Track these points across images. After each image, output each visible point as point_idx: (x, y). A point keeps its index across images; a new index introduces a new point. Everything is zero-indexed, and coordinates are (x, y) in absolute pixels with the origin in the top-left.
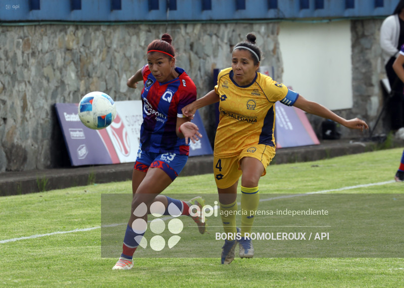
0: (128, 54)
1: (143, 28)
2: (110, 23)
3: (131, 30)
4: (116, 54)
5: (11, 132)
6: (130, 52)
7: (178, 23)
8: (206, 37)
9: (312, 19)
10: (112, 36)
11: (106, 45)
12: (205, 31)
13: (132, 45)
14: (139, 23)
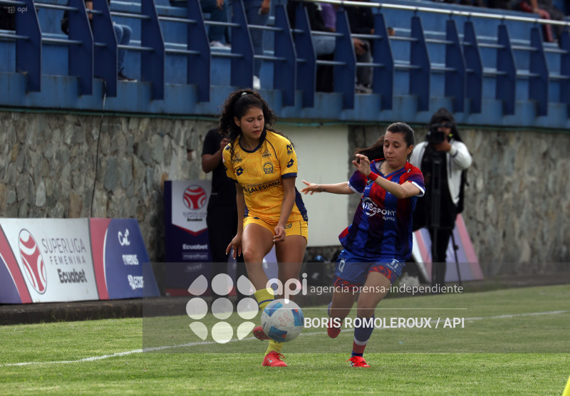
0: (48, 154)
1: (70, 118)
2: (24, 110)
3: (54, 122)
4: (31, 153)
6: (52, 152)
7: (117, 115)
8: (156, 137)
9: (298, 120)
10: (26, 128)
11: (17, 140)
12: (155, 129)
13: (53, 142)
14: (64, 112)
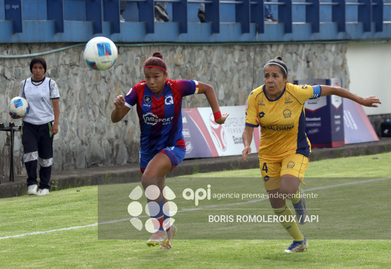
0: (225, 69)
1: (237, 47)
2: (210, 44)
3: (228, 50)
4: (215, 69)
5: (131, 132)
6: (227, 67)
7: (265, 43)
8: (288, 55)
9: (374, 40)
10: (212, 54)
11: (207, 62)
12: (287, 50)
13: (228, 61)
14: (234, 44)
